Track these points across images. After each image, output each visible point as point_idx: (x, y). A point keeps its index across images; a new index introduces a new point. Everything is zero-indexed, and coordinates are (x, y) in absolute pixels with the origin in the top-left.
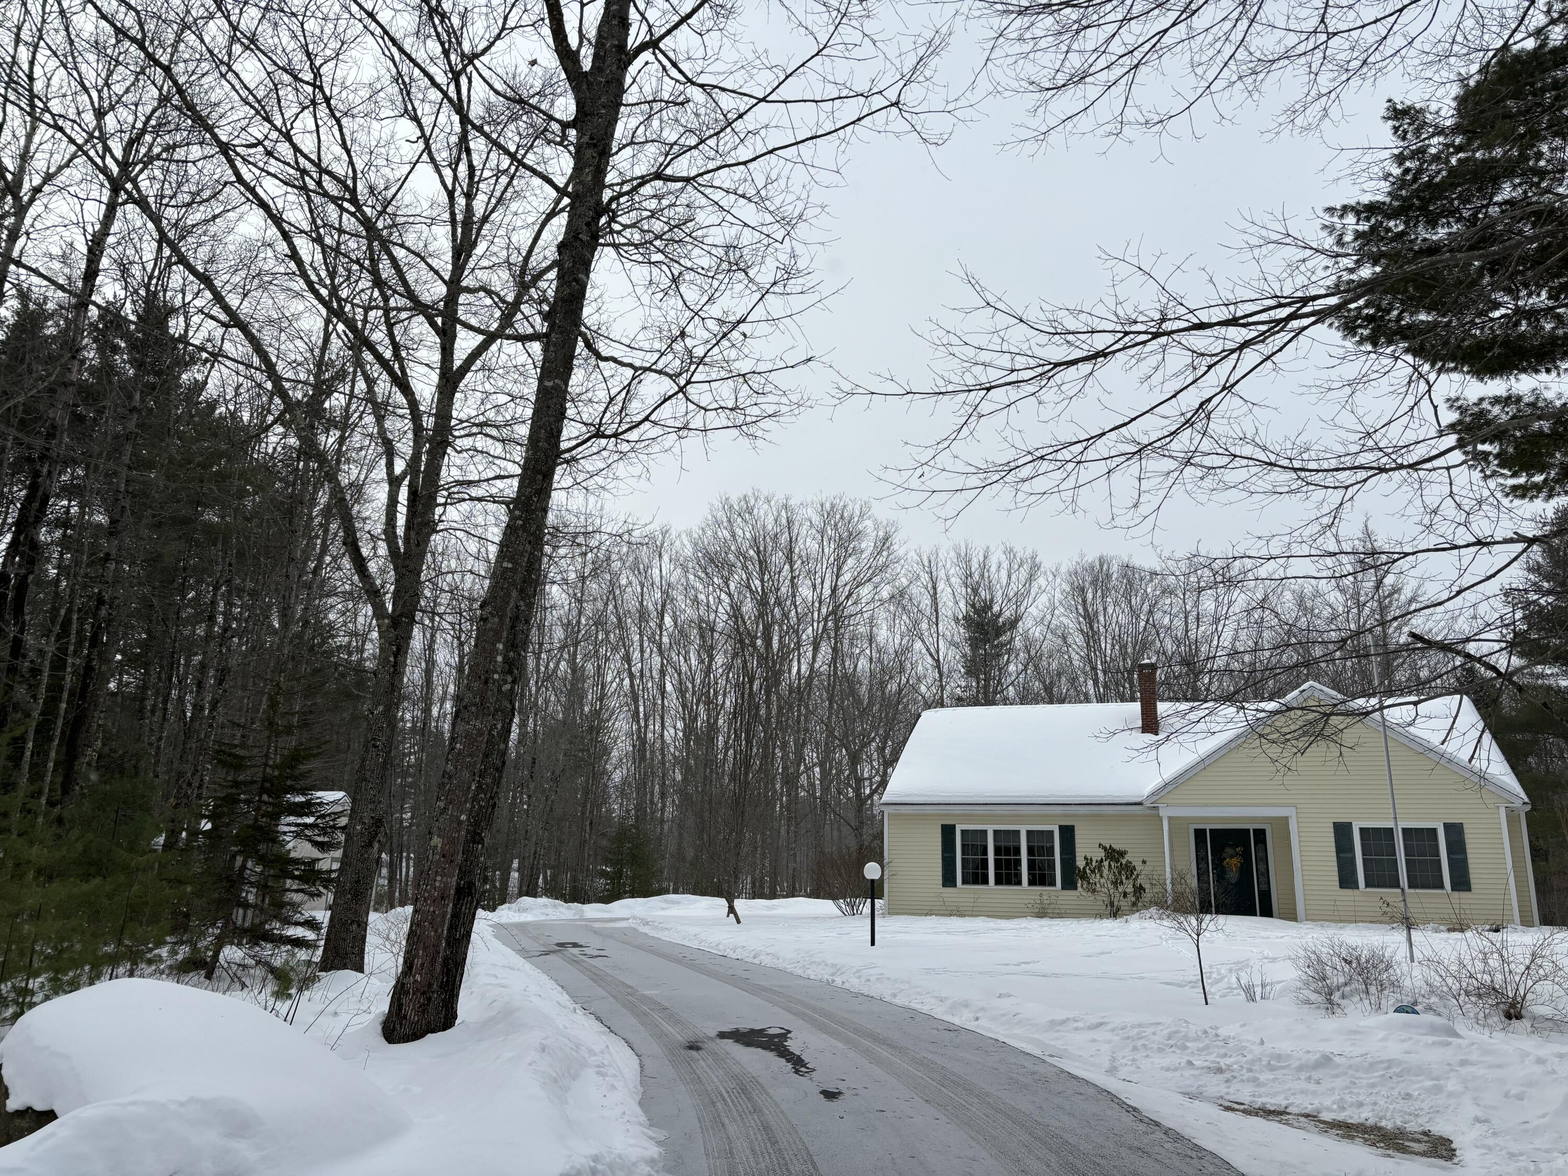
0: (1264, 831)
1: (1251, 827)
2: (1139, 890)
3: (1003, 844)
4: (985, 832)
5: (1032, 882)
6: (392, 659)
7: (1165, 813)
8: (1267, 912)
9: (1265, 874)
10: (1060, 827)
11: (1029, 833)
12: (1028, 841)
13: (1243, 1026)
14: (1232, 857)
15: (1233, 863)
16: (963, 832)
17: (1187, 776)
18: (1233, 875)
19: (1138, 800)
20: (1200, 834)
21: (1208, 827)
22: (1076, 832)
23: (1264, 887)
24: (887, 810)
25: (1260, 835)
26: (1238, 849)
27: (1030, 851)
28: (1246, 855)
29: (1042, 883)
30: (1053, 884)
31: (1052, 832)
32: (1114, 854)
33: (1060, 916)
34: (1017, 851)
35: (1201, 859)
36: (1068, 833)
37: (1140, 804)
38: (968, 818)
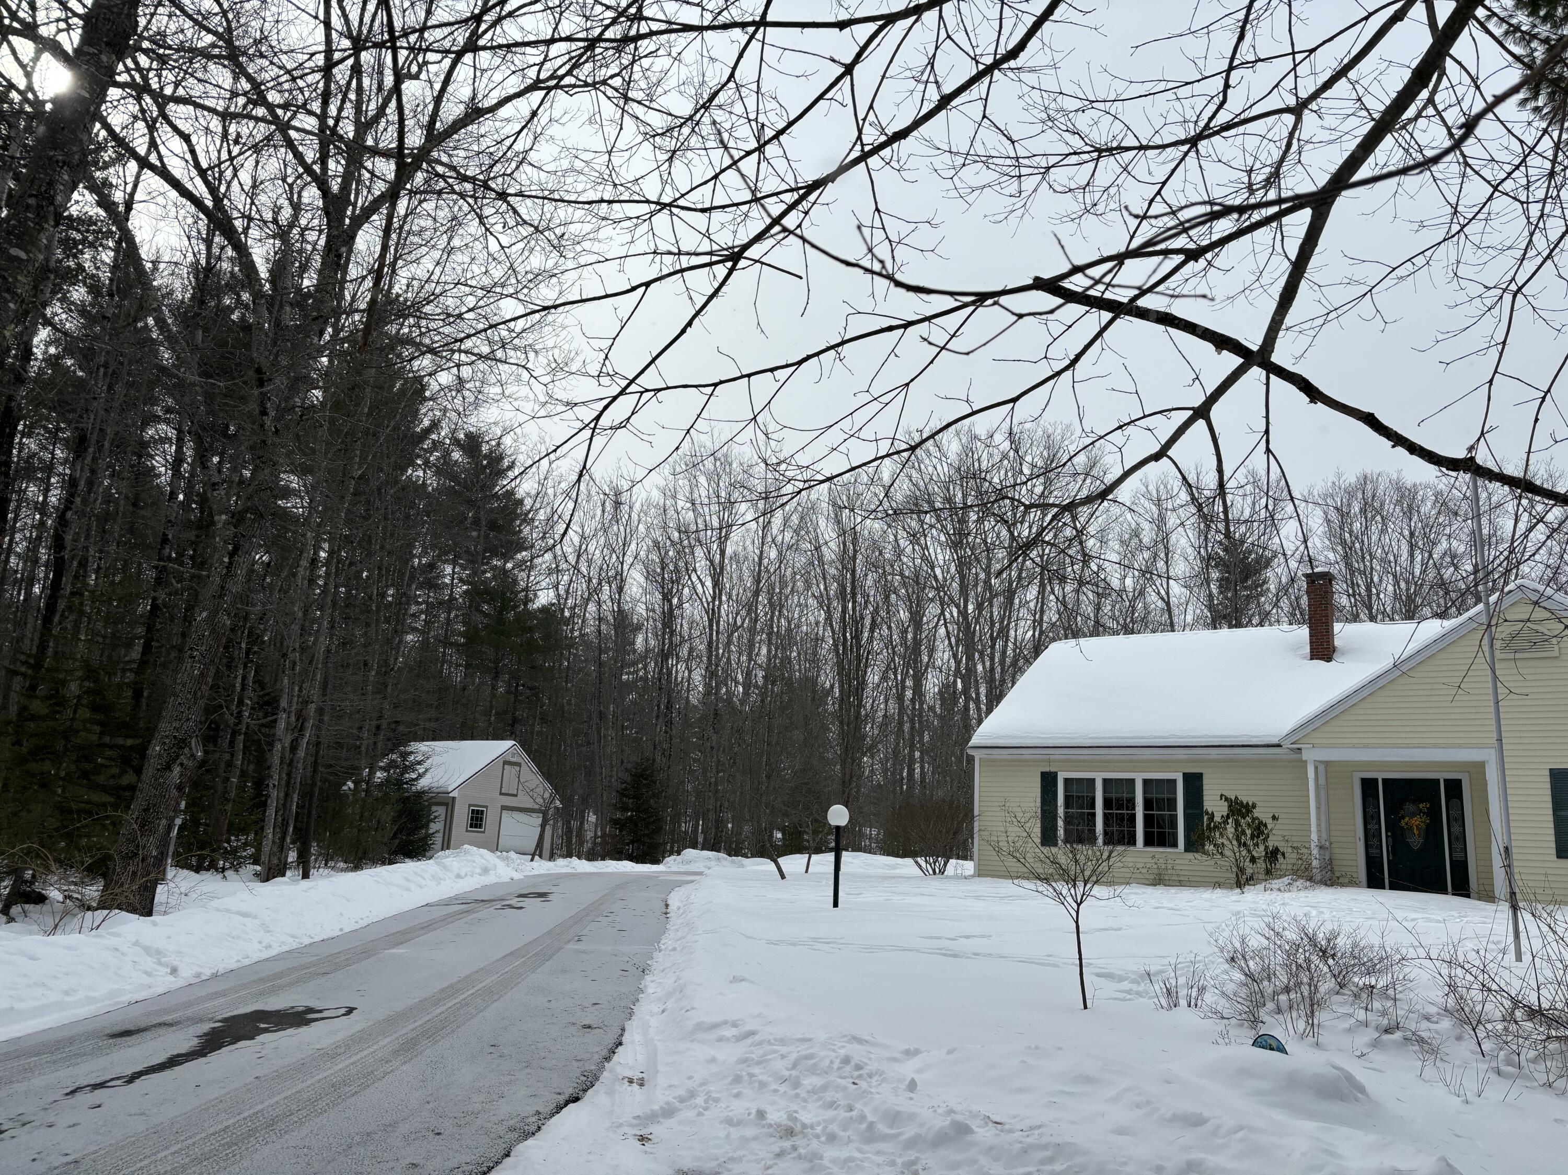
0: (1459, 782)
1: (1442, 776)
2: (1273, 855)
3: (1114, 796)
4: (1093, 781)
5: (1148, 842)
6: (226, 560)
7: (1309, 755)
8: (1462, 888)
9: (1460, 839)
10: (1184, 774)
11: (1146, 782)
12: (1145, 792)
13: (950, 1052)
14: (1413, 815)
15: (1415, 823)
16: (1067, 781)
17: (1342, 708)
18: (1416, 840)
19: (1275, 741)
20: (1368, 786)
21: (1380, 776)
22: (1205, 782)
23: (1458, 856)
24: (978, 755)
25: (1454, 787)
26: (1421, 806)
27: (1148, 804)
28: (1434, 813)
29: (1162, 844)
30: (1175, 845)
31: (1174, 782)
32: (1239, 809)
33: (1180, 883)
34: (1131, 803)
35: (1369, 817)
36: (1194, 782)
37: (1279, 746)
38: (1069, 764)
